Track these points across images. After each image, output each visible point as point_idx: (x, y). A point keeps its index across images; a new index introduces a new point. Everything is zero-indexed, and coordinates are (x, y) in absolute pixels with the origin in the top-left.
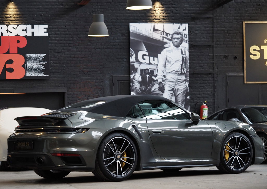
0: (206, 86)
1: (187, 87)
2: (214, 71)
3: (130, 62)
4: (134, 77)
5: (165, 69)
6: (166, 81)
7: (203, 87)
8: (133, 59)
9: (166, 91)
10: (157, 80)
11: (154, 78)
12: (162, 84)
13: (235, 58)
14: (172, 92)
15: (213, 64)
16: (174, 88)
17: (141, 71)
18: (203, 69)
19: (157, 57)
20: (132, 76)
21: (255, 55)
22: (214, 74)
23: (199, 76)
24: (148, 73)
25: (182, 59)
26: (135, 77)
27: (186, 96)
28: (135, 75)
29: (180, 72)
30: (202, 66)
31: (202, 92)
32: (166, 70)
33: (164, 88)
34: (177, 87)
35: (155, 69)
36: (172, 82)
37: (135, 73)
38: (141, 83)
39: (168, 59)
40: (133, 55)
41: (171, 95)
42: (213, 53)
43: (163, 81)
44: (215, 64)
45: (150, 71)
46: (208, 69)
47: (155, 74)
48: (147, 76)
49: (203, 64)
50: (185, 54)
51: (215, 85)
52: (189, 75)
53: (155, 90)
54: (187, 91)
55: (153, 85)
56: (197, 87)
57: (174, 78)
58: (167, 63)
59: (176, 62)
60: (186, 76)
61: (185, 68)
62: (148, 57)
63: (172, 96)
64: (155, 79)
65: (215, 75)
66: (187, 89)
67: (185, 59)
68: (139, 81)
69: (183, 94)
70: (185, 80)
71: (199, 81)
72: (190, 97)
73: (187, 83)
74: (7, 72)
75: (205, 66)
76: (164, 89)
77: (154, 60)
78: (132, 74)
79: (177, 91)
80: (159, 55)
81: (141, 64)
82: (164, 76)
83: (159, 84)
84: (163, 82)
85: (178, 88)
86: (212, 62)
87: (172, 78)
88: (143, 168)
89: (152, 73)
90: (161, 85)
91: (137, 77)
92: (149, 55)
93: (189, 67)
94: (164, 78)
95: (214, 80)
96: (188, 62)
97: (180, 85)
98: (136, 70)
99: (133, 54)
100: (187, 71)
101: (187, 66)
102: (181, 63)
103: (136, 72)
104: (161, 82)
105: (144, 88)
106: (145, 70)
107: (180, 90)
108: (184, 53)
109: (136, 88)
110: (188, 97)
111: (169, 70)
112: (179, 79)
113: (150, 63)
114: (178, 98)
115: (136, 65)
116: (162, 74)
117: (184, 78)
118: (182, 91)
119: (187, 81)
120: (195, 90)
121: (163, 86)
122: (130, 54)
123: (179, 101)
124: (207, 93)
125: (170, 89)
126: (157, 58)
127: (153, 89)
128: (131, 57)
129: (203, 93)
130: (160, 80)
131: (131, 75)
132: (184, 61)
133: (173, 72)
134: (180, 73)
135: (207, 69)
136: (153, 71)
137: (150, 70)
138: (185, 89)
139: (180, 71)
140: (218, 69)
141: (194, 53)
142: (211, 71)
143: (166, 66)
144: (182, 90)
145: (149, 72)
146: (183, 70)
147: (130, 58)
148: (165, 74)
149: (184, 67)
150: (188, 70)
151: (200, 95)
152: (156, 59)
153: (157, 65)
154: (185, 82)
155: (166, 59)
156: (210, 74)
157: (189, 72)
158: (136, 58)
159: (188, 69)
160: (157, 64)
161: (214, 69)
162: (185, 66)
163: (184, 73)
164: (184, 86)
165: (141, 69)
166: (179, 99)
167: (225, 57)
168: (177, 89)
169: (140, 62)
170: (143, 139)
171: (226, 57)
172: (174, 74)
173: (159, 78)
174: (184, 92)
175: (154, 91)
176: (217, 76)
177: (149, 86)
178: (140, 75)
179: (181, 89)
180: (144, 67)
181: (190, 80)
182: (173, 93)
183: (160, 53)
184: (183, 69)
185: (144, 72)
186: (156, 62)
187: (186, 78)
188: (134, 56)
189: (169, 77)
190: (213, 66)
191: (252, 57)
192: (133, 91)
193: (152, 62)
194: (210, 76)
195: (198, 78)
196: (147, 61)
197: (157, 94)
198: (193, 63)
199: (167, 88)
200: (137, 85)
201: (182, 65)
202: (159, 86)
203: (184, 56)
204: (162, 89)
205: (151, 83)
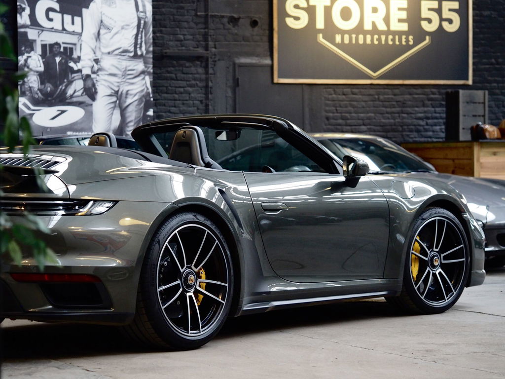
0: (191, 86)
1: (148, 89)
2: (208, 52)
3: (18, 25)
4: (26, 61)
5: (98, 46)
6: (100, 73)
7: (182, 90)
8: (23, 19)
9: (99, 96)
10: (80, 71)
11: (72, 64)
12: (92, 79)
13: (254, 23)
14: (114, 99)
15: (205, 37)
16: (118, 91)
17: (44, 47)
18: (184, 48)
19: (80, 15)
20: (21, 60)
21: (297, 19)
22: (207, 60)
23: (175, 62)
24: (60, 54)
25: (136, 23)
26: (29, 61)
27: (146, 109)
28: (30, 57)
29: (132, 52)
30: (182, 41)
31: (179, 100)
32: (101, 48)
33: (96, 89)
34: (124, 88)
35: (75, 44)
36: (114, 75)
37: (29, 53)
38: (44, 77)
39: (106, 22)
40: (24, 9)
41: (113, 105)
42: (206, 10)
43: (93, 73)
44: (209, 37)
45: (65, 48)
46: (195, 48)
47: (75, 56)
48: (58, 59)
49: (184, 35)
50: (144, 12)
51: (210, 84)
52: (151, 60)
53: (76, 94)
54: (148, 98)
55: (70, 83)
56: (170, 88)
57: (119, 66)
58: (102, 32)
59: (122, 28)
60: (145, 63)
61: (143, 44)
62: (60, 15)
63: (114, 108)
64: (76, 68)
65: (210, 62)
66: (148, 94)
67: (145, 22)
68: (37, 72)
69: (139, 104)
70: (143, 72)
71: (173, 75)
72: (154, 112)
73: (148, 80)
75: (188, 40)
76: (96, 92)
77: (73, 23)
78: (23, 54)
79: (126, 97)
80: (84, 10)
81: (43, 31)
82: (97, 61)
83: (85, 81)
84: (93, 76)
85: (128, 91)
86: (202, 30)
87: (114, 66)
89: (68, 53)
90: (89, 83)
91: (34, 61)
92: (63, 11)
93: (151, 41)
94: (95, 65)
95: (207, 73)
96: (151, 29)
97: (132, 84)
98: (30, 45)
99: (23, 6)
100: (147, 52)
101: (149, 39)
102: (135, 32)
103: (32, 49)
104: (88, 76)
105: (49, 89)
106: (51, 46)
107: (131, 95)
108: (141, 9)
109: (30, 88)
110: (151, 113)
111: (107, 47)
112: (129, 68)
113: (64, 29)
114: (128, 114)
115: (32, 34)
116: (92, 56)
117: (140, 66)
118: (136, 97)
119: (149, 74)
120: (166, 95)
121: (94, 85)
122: (17, 5)
123: (129, 120)
124: (191, 102)
125: (109, 92)
126: (79, 19)
127: (70, 92)
128: (21, 14)
129: (183, 104)
130: (86, 71)
131: (20, 58)
132: (140, 26)
133: (117, 52)
134: (132, 54)
135: (191, 48)
136: (71, 49)
137: (63, 46)
138: (144, 93)
139: (132, 49)
140: (215, 48)
141: (163, 10)
142: (201, 51)
143: (101, 36)
144: (135, 95)
145: (62, 50)
146: (138, 49)
147: (18, 16)
148: (99, 56)
149: (142, 42)
150: (151, 49)
151: (175, 107)
152: (77, 19)
153: (80, 34)
154: (143, 76)
155: (102, 21)
156: (199, 58)
157: (154, 52)
158: (32, 16)
159: (149, 47)
160: (80, 31)
161: (206, 48)
162: (143, 39)
163: (142, 55)
164: (141, 86)
165: (44, 43)
166: (130, 116)
167: (232, 22)
168: (124, 92)
169: (41, 26)
171: (234, 21)
172: (119, 57)
173: (85, 65)
174: (140, 100)
175: (72, 96)
176: (215, 65)
177: (61, 84)
178: (40, 58)
179: (134, 92)
180: (49, 38)
181: (154, 73)
182: (115, 102)
183: (87, 7)
184: (138, 46)
185: (49, 51)
186: (77, 28)
187: (146, 67)
188: (28, 11)
189: (107, 63)
190: (206, 40)
191: (290, 22)
192: (23, 94)
193: (69, 27)
194: (198, 63)
195: (172, 69)
196: (57, 24)
197: (79, 104)
198: (161, 32)
199: (103, 90)
200: (33, 81)
201: (137, 35)
202: (84, 85)
203: (142, 15)
204: (91, 92)
205: (66, 76)
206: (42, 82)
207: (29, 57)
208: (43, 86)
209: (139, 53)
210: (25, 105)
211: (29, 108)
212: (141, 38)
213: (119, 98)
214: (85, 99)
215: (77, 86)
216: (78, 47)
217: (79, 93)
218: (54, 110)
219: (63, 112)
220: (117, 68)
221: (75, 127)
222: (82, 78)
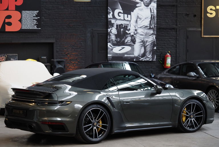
0: (170, 38)
1: (154, 40)
2: (177, 26)
3: (108, 18)
4: (111, 30)
5: (136, 25)
6: (137, 34)
7: (167, 40)
8: (110, 16)
9: (137, 42)
10: (130, 34)
11: (127, 31)
12: (134, 36)
13: (195, 16)
14: (142, 43)
15: (176, 21)
16: (143, 40)
17: (117, 25)
18: (168, 25)
19: (130, 14)
20: (109, 30)
21: (211, 14)
23: (165, 30)
24: (123, 28)
25: (150, 17)
26: (112, 30)
27: (154, 47)
30: (167, 22)
31: (166, 43)
32: (138, 26)
33: (135, 40)
34: (146, 40)
35: (128, 24)
36: (142, 35)
37: (112, 28)
38: (117, 36)
39: (140, 16)
40: (110, 13)
41: (141, 46)
43: (135, 34)
44: (178, 21)
45: (125, 26)
47: (128, 28)
48: (122, 30)
49: (168, 20)
50: (154, 13)
51: (178, 38)
52: (156, 30)
53: (128, 42)
55: (126, 38)
56: (163, 39)
58: (138, 20)
59: (145, 19)
60: (154, 31)
61: (153, 24)
62: (123, 14)
63: (142, 47)
64: (128, 33)
65: (178, 30)
66: (154, 41)
67: (154, 16)
68: (115, 34)
69: (151, 45)
70: (153, 34)
71: (164, 35)
72: (156, 48)
73: (154, 36)
74: (6, 25)
75: (170, 22)
76: (135, 41)
79: (146, 43)
80: (132, 13)
81: (117, 20)
82: (136, 30)
83: (131, 37)
84: (134, 35)
86: (175, 19)
89: (126, 28)
90: (133, 38)
91: (114, 31)
93: (156, 23)
94: (135, 32)
95: (176, 34)
96: (156, 19)
97: (149, 38)
98: (112, 25)
99: (110, 12)
100: (154, 27)
102: (150, 20)
103: (113, 26)
104: (133, 35)
106: (120, 25)
108: (152, 12)
109: (112, 40)
110: (155, 48)
111: (140, 25)
112: (148, 33)
113: (124, 19)
115: (113, 21)
116: (134, 29)
117: (152, 32)
118: (150, 43)
119: (155, 34)
120: (161, 42)
121: (135, 39)
122: (108, 11)
123: (147, 51)
124: (171, 44)
125: (140, 41)
126: (130, 15)
127: (126, 41)
128: (109, 14)
129: (167, 45)
130: (132, 34)
131: (108, 29)
132: (152, 18)
133: (143, 27)
134: (149, 28)
135: (171, 25)
136: (127, 26)
137: (124, 25)
138: (153, 41)
139: (149, 26)
140: (180, 25)
141: (161, 12)
142: (174, 26)
143: (138, 22)
145: (123, 26)
148: (137, 28)
149: (152, 23)
150: (156, 26)
151: (164, 46)
152: (129, 16)
154: (152, 35)
155: (138, 16)
156: (174, 29)
157: (157, 27)
158: (113, 15)
159: (155, 25)
162: (153, 22)
163: (152, 28)
165: (117, 24)
166: (147, 49)
167: (186, 15)
169: (116, 19)
172: (144, 29)
173: (132, 32)
174: (151, 43)
175: (127, 42)
177: (123, 38)
178: (116, 29)
179: (149, 41)
180: (119, 22)
183: (133, 11)
184: (151, 25)
185: (119, 27)
186: (129, 19)
187: (154, 32)
188: (112, 13)
189: (140, 31)
191: (208, 15)
192: (110, 42)
193: (126, 18)
194: (173, 30)
195: (164, 32)
196: (122, 18)
197: (129, 45)
198: (160, 19)
199: (138, 40)
200: (113, 37)
201: (151, 21)
202: (131, 39)
203: (153, 14)
204: (134, 41)
205: (125, 36)
206: (116, 38)
208: (116, 39)
209: (151, 27)
210: (110, 46)
211: (111, 47)
212: (152, 22)
213: (144, 43)
214: (132, 43)
215: (129, 39)
216: (129, 25)
217: (129, 41)
218: (120, 47)
219: (123, 48)
220: (143, 32)
221: (128, 53)
222: (130, 36)
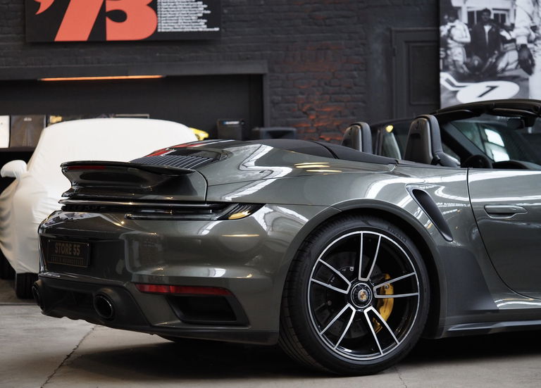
4: (449, 31)
5: (536, 11)
6: (538, 42)
9: (537, 69)
10: (513, 40)
11: (504, 33)
12: (528, 50)
17: (471, 14)
20: (444, 30)
24: (489, 22)
26: (453, 31)
32: (540, 13)
33: (533, 61)
35: (507, 10)
37: (452, 21)
43: (530, 42)
45: (496, 15)
47: (508, 23)
48: (487, 28)
53: (509, 67)
55: (502, 54)
64: (508, 37)
68: (462, 43)
74: (108, 21)
76: (533, 65)
78: (445, 24)
82: (534, 29)
83: (519, 52)
84: (530, 46)
88: (450, 330)
89: (500, 21)
90: (525, 54)
91: (459, 32)
98: (454, 13)
103: (457, 18)
104: (524, 46)
105: (476, 63)
106: (480, 13)
109: (454, 61)
115: (457, 1)
116: (528, 23)
121: (531, 57)
127: (501, 65)
130: (522, 41)
131: (442, 28)
136: (503, 17)
137: (493, 12)
145: (492, 17)
148: (537, 22)
165: (470, 10)
170: (450, 236)
173: (520, 33)
175: (504, 70)
177: (491, 56)
178: (466, 27)
180: (477, 4)
185: (477, 19)
192: (446, 69)
197: (512, 79)
200: (457, 54)
202: (519, 56)
204: (527, 65)
205: (497, 47)
207: (453, 27)
210: (448, 81)
211: (452, 85)
214: (521, 72)
215: (511, 57)
216: (512, 13)
217: (513, 66)
218: (482, 86)
219: (493, 88)
222: (516, 49)
